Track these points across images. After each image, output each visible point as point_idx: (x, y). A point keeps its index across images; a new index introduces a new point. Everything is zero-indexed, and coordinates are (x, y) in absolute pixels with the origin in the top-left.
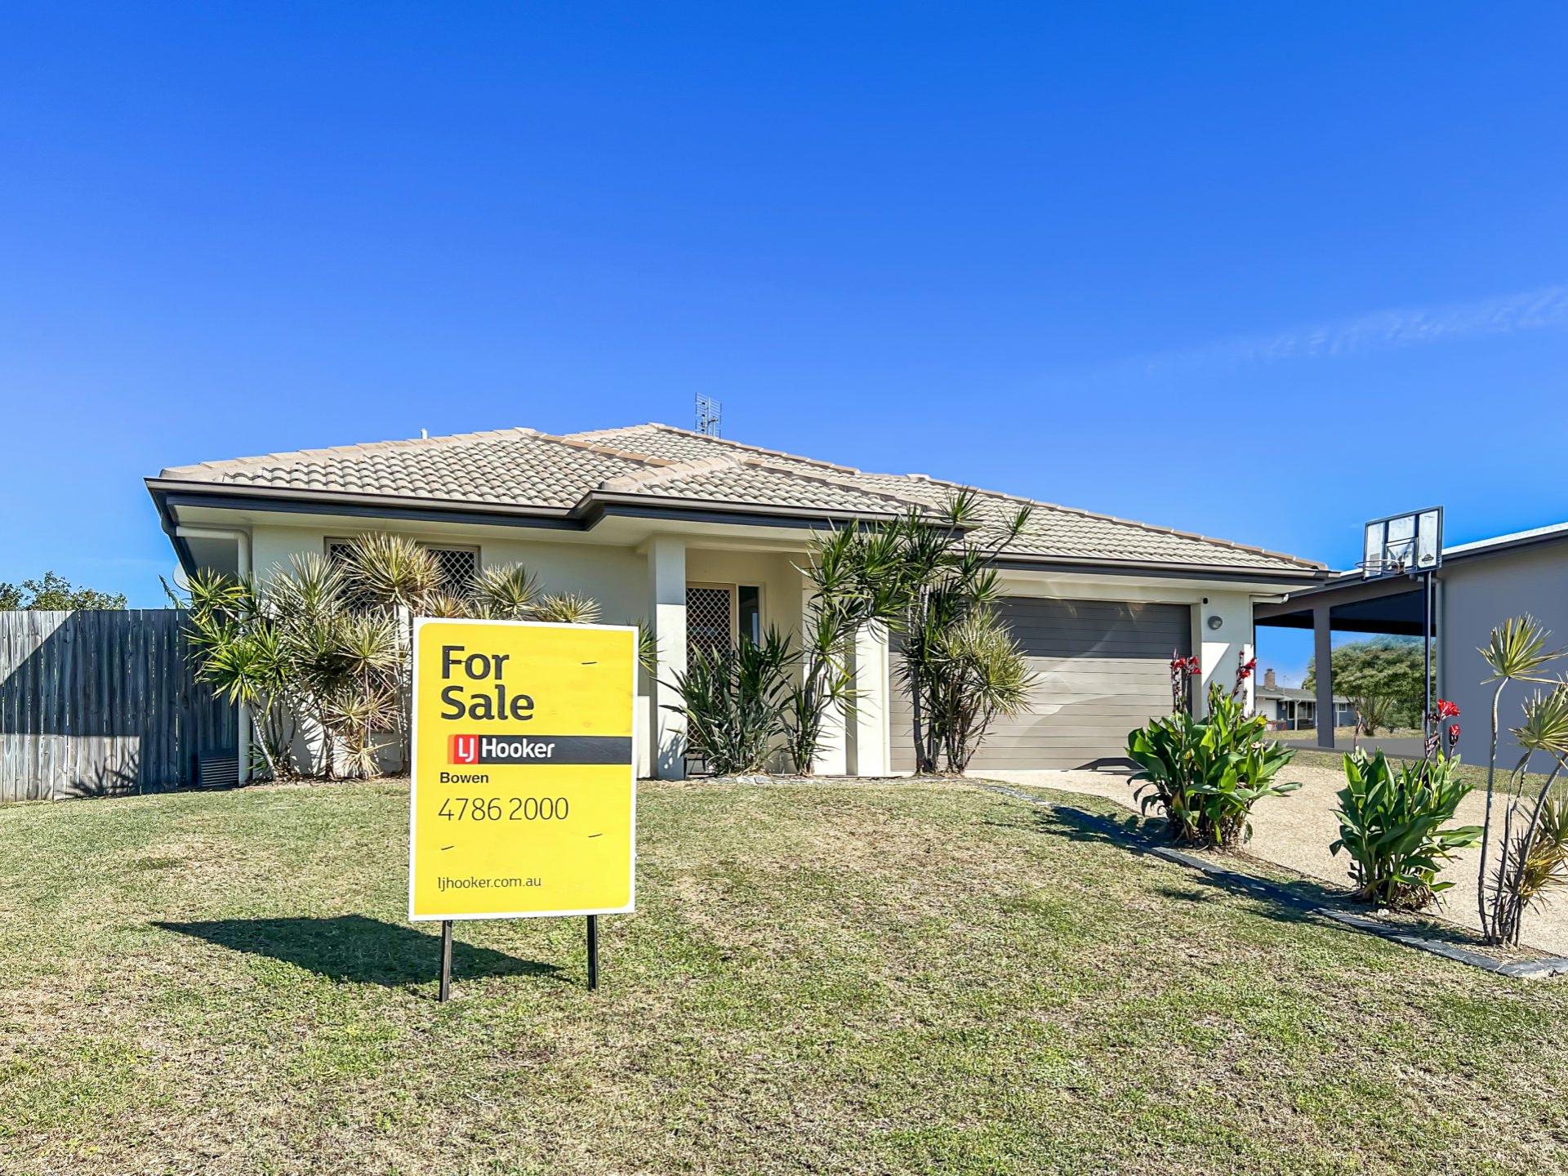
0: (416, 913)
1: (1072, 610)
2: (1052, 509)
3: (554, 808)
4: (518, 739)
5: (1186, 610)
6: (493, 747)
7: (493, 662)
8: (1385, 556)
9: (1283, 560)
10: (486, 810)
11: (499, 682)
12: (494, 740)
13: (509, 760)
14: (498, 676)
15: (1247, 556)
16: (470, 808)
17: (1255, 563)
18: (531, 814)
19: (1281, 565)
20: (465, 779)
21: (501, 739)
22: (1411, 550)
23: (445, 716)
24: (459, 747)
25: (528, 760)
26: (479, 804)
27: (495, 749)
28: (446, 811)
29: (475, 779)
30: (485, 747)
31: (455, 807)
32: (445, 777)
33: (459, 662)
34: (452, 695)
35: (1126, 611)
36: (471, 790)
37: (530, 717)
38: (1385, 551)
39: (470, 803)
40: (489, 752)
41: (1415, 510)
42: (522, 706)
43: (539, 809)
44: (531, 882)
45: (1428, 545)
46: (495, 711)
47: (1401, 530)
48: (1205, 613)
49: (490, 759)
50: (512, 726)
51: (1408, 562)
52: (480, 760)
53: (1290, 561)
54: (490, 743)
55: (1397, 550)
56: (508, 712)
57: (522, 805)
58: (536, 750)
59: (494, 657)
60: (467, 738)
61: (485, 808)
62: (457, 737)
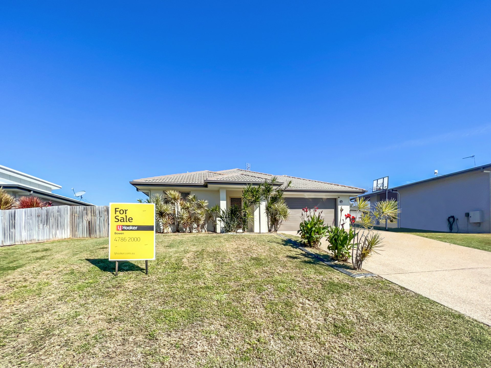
0: (110, 259)
1: (311, 200)
2: (310, 181)
3: (137, 240)
4: (130, 226)
5: (336, 199)
6: (125, 227)
7: (125, 211)
8: (377, 187)
9: (356, 189)
10: (123, 240)
11: (126, 215)
12: (125, 226)
13: (128, 230)
14: (126, 214)
15: (348, 188)
16: (120, 239)
17: (350, 189)
18: (132, 240)
19: (355, 190)
20: (119, 234)
21: (126, 226)
22: (382, 185)
23: (115, 221)
24: (118, 228)
25: (132, 230)
26: (122, 238)
27: (125, 228)
28: (116, 240)
29: (121, 233)
30: (123, 228)
31: (117, 239)
32: (115, 233)
33: (118, 211)
34: (117, 217)
35: (322, 200)
36: (120, 236)
37: (132, 222)
38: (377, 186)
39: (120, 238)
40: (124, 228)
41: (383, 177)
42: (130, 220)
43: (134, 239)
44: (133, 254)
45: (385, 184)
46: (125, 220)
47: (380, 181)
48: (339, 200)
49: (124, 230)
50: (128, 223)
51: (381, 188)
52: (122, 230)
53: (357, 189)
54: (124, 227)
55: (379, 186)
56: (127, 220)
57: (131, 239)
58: (133, 228)
59: (125, 210)
60: (120, 226)
61: (123, 239)
62: (118, 226)
